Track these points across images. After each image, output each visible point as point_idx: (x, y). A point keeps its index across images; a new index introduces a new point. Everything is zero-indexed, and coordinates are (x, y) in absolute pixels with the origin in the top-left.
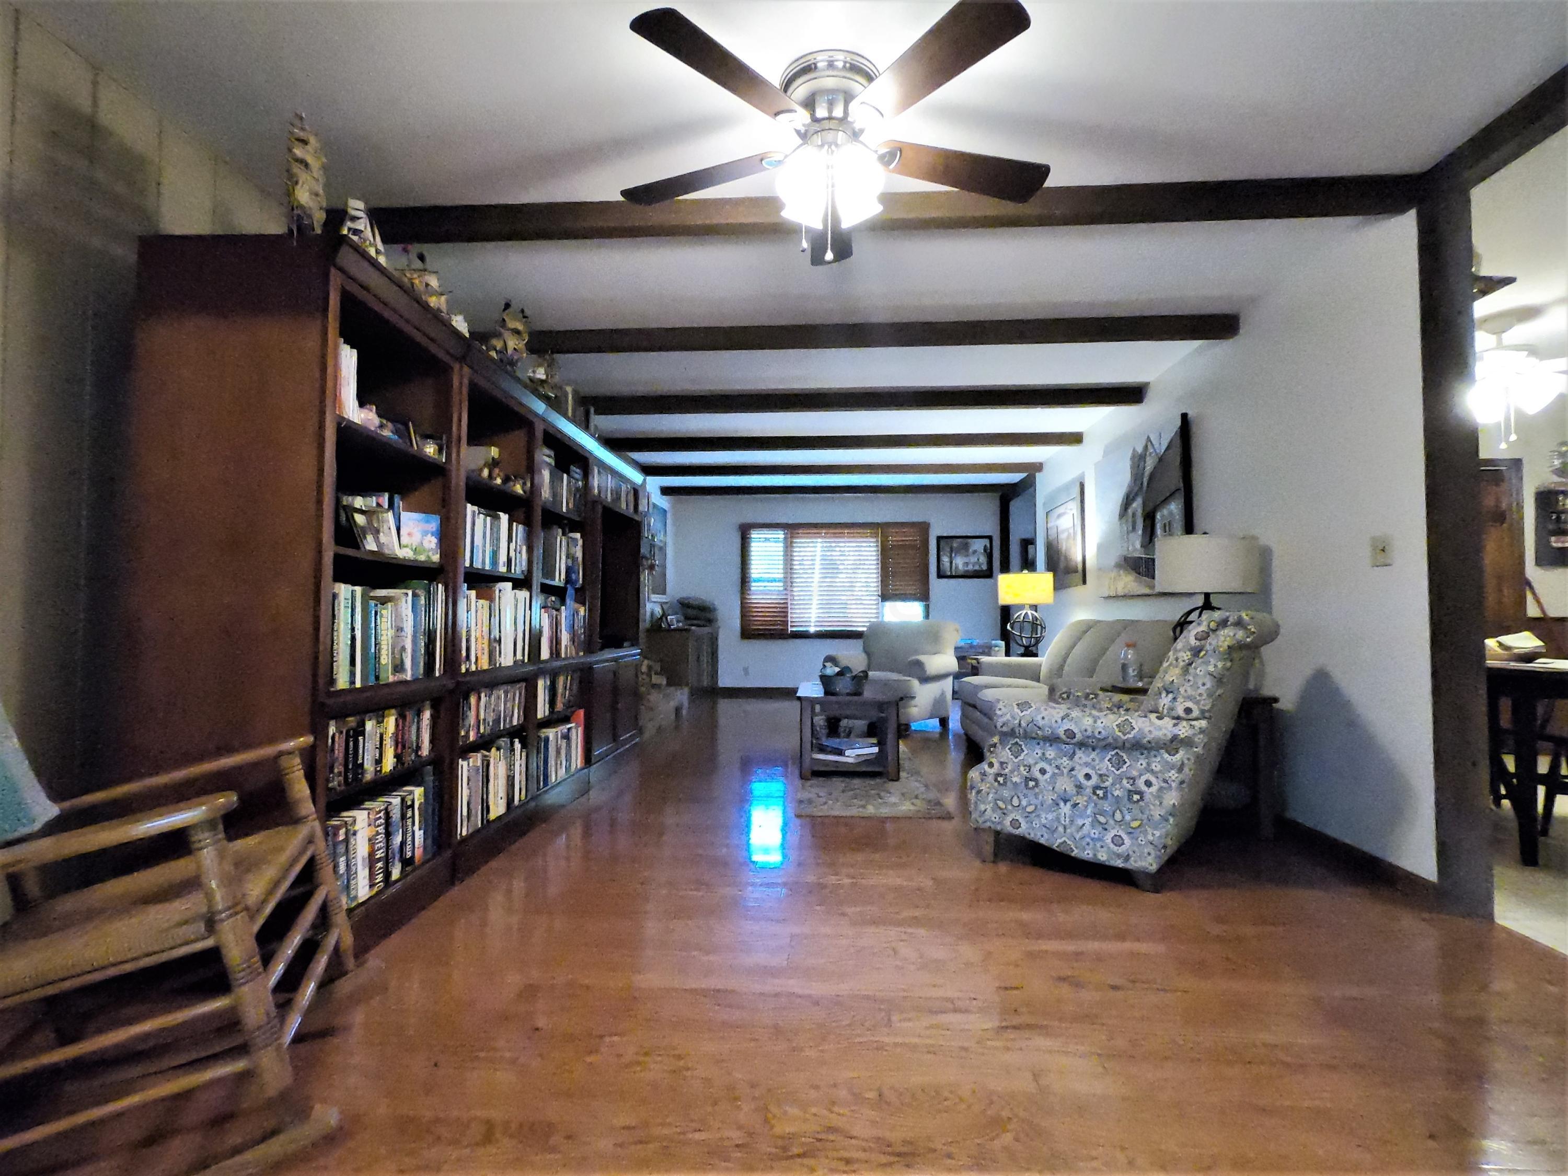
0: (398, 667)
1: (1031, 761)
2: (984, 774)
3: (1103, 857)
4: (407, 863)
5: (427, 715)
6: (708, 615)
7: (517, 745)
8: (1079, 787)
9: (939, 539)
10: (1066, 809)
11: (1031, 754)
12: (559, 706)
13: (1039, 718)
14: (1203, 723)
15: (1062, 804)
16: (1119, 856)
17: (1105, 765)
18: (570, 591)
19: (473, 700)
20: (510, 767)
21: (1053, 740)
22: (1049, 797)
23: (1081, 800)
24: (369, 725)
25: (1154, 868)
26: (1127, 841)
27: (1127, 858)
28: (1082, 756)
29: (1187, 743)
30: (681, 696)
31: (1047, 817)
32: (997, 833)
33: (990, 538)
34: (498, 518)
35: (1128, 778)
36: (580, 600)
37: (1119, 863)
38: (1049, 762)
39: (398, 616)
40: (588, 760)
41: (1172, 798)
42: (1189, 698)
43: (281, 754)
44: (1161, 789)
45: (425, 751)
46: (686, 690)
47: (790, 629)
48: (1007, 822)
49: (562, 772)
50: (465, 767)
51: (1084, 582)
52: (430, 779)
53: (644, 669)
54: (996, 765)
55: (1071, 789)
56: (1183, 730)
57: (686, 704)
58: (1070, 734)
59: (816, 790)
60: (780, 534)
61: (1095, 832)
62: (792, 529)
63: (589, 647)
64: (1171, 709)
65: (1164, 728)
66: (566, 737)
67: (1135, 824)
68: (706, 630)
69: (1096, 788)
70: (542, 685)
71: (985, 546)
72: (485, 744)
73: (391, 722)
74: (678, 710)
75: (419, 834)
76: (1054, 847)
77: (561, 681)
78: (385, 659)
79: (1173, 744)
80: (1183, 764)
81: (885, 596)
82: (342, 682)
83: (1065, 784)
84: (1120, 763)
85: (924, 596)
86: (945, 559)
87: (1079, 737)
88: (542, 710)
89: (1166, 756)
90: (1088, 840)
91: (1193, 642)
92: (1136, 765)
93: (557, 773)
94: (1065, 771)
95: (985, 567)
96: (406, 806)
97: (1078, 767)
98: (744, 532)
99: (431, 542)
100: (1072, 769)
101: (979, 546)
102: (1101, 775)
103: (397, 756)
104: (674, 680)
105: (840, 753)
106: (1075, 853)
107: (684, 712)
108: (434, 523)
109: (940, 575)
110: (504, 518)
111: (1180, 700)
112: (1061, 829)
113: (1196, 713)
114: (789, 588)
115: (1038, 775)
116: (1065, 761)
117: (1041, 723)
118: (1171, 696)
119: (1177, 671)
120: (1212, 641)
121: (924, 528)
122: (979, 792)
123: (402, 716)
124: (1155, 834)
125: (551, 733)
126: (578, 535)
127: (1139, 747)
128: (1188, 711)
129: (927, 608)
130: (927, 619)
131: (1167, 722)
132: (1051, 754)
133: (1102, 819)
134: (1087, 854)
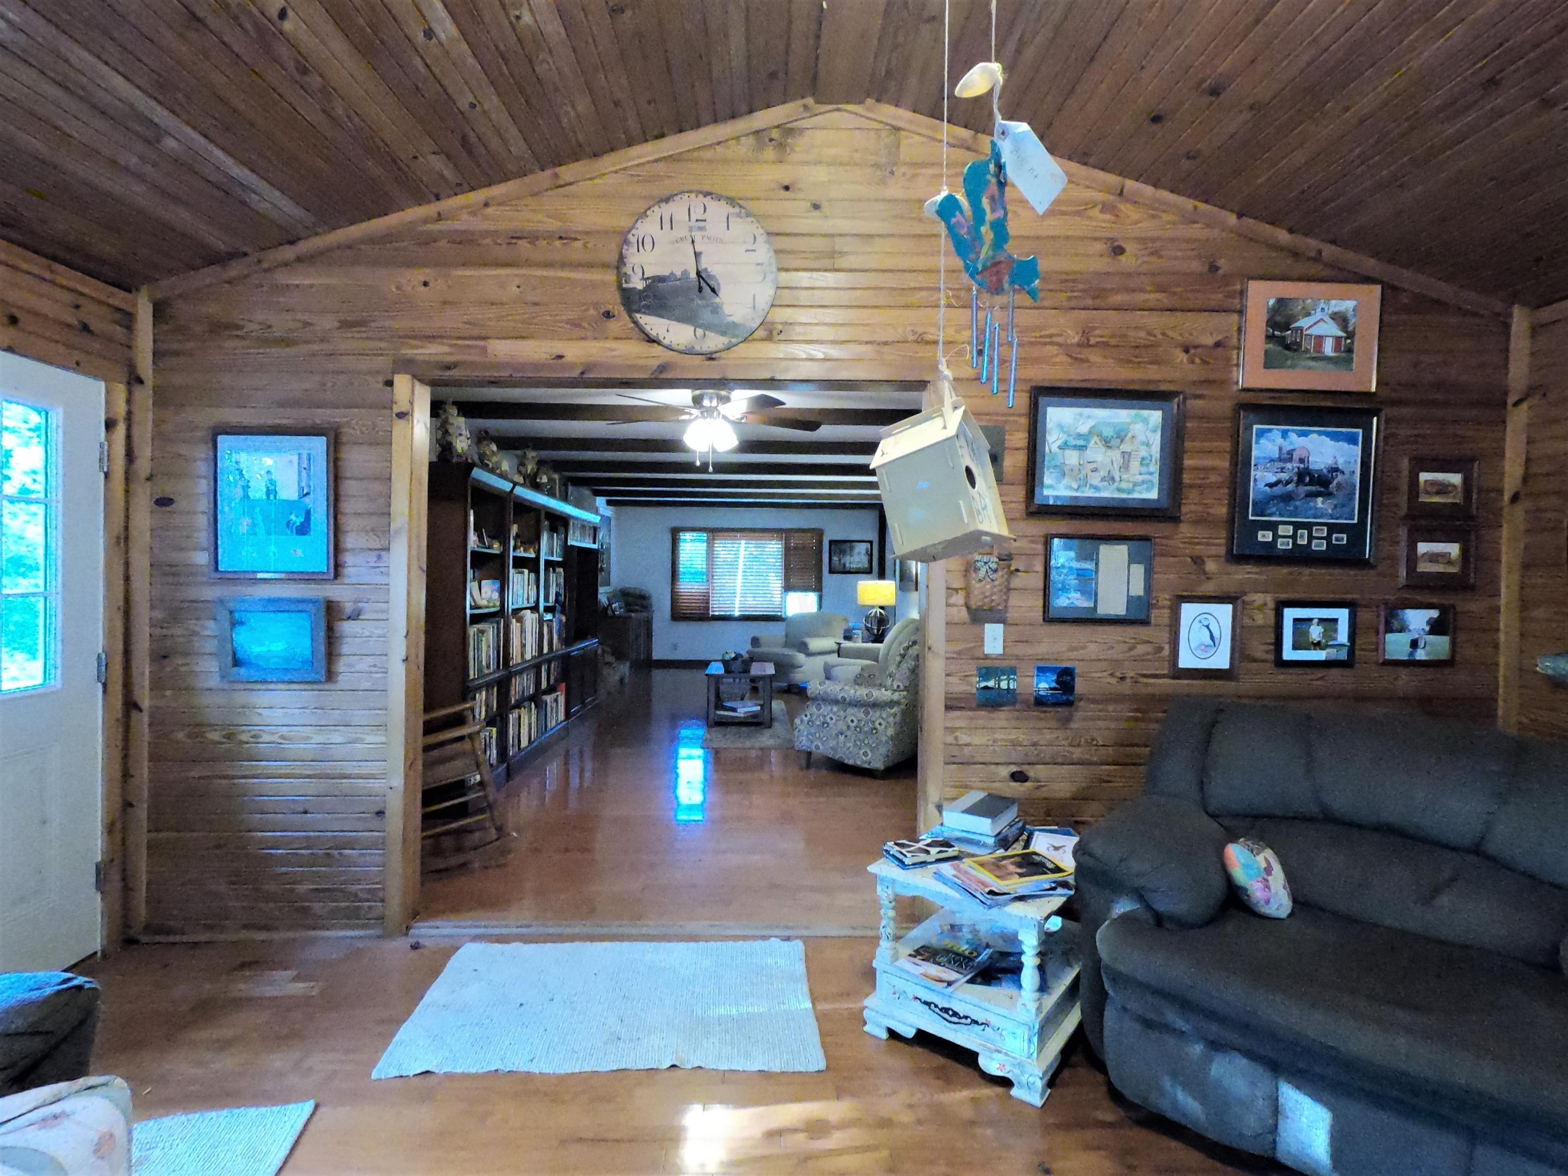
0: (488, 667)
1: (825, 713)
2: (802, 721)
3: (859, 763)
5: (495, 689)
6: (644, 602)
7: (533, 706)
8: (848, 727)
9: (831, 542)
10: (842, 738)
11: (825, 709)
12: (552, 681)
13: (829, 690)
14: (905, 693)
15: (840, 736)
16: (866, 762)
17: (861, 715)
18: (558, 607)
19: (513, 680)
20: (530, 718)
21: (836, 702)
22: (834, 732)
23: (849, 733)
24: (477, 695)
25: (882, 768)
26: (870, 754)
27: (870, 763)
28: (850, 711)
29: (898, 703)
30: (625, 668)
31: (832, 743)
32: (809, 754)
33: (871, 542)
34: (522, 573)
35: (871, 722)
36: (563, 612)
37: (866, 766)
38: (834, 714)
39: (488, 640)
40: (568, 715)
41: (891, 732)
42: (900, 680)
43: (463, 710)
44: (886, 727)
45: (495, 709)
46: (628, 664)
47: (711, 613)
48: (813, 747)
49: (554, 723)
50: (512, 717)
52: (498, 724)
53: (599, 651)
54: (809, 716)
55: (845, 728)
56: (896, 697)
57: (627, 674)
58: (844, 699)
59: (717, 733)
60: (704, 536)
61: (855, 750)
62: (714, 532)
63: (567, 641)
64: (892, 685)
65: (884, 695)
66: (556, 700)
67: (874, 745)
68: (644, 614)
69: (856, 727)
70: (544, 669)
71: (867, 549)
72: (518, 706)
73: (484, 693)
74: (622, 680)
75: (495, 752)
77: (553, 665)
78: (484, 663)
79: (892, 704)
81: (788, 587)
82: (472, 677)
83: (842, 726)
84: (867, 713)
85: (818, 588)
86: (835, 558)
87: (848, 700)
88: (544, 685)
89: (888, 710)
90: (852, 754)
92: (875, 715)
93: (552, 723)
94: (842, 718)
95: (866, 565)
96: (491, 738)
97: (848, 716)
98: (675, 532)
99: (496, 595)
100: (845, 717)
101: (862, 548)
102: (858, 720)
103: (486, 711)
104: (620, 655)
105: (734, 710)
106: (846, 761)
107: (626, 680)
108: (497, 585)
109: (832, 571)
110: (526, 571)
111: (895, 681)
112: (839, 749)
113: (902, 687)
114: (710, 580)
115: (829, 720)
116: (842, 713)
117: (830, 693)
118: (891, 679)
119: (895, 666)
120: (910, 651)
121: (819, 533)
122: (800, 731)
123: (487, 691)
124: (883, 750)
125: (548, 698)
126: (561, 570)
127: (875, 705)
128: (898, 686)
129: (820, 598)
130: (820, 606)
131: (889, 693)
132: (835, 709)
133: (858, 743)
134: (851, 762)
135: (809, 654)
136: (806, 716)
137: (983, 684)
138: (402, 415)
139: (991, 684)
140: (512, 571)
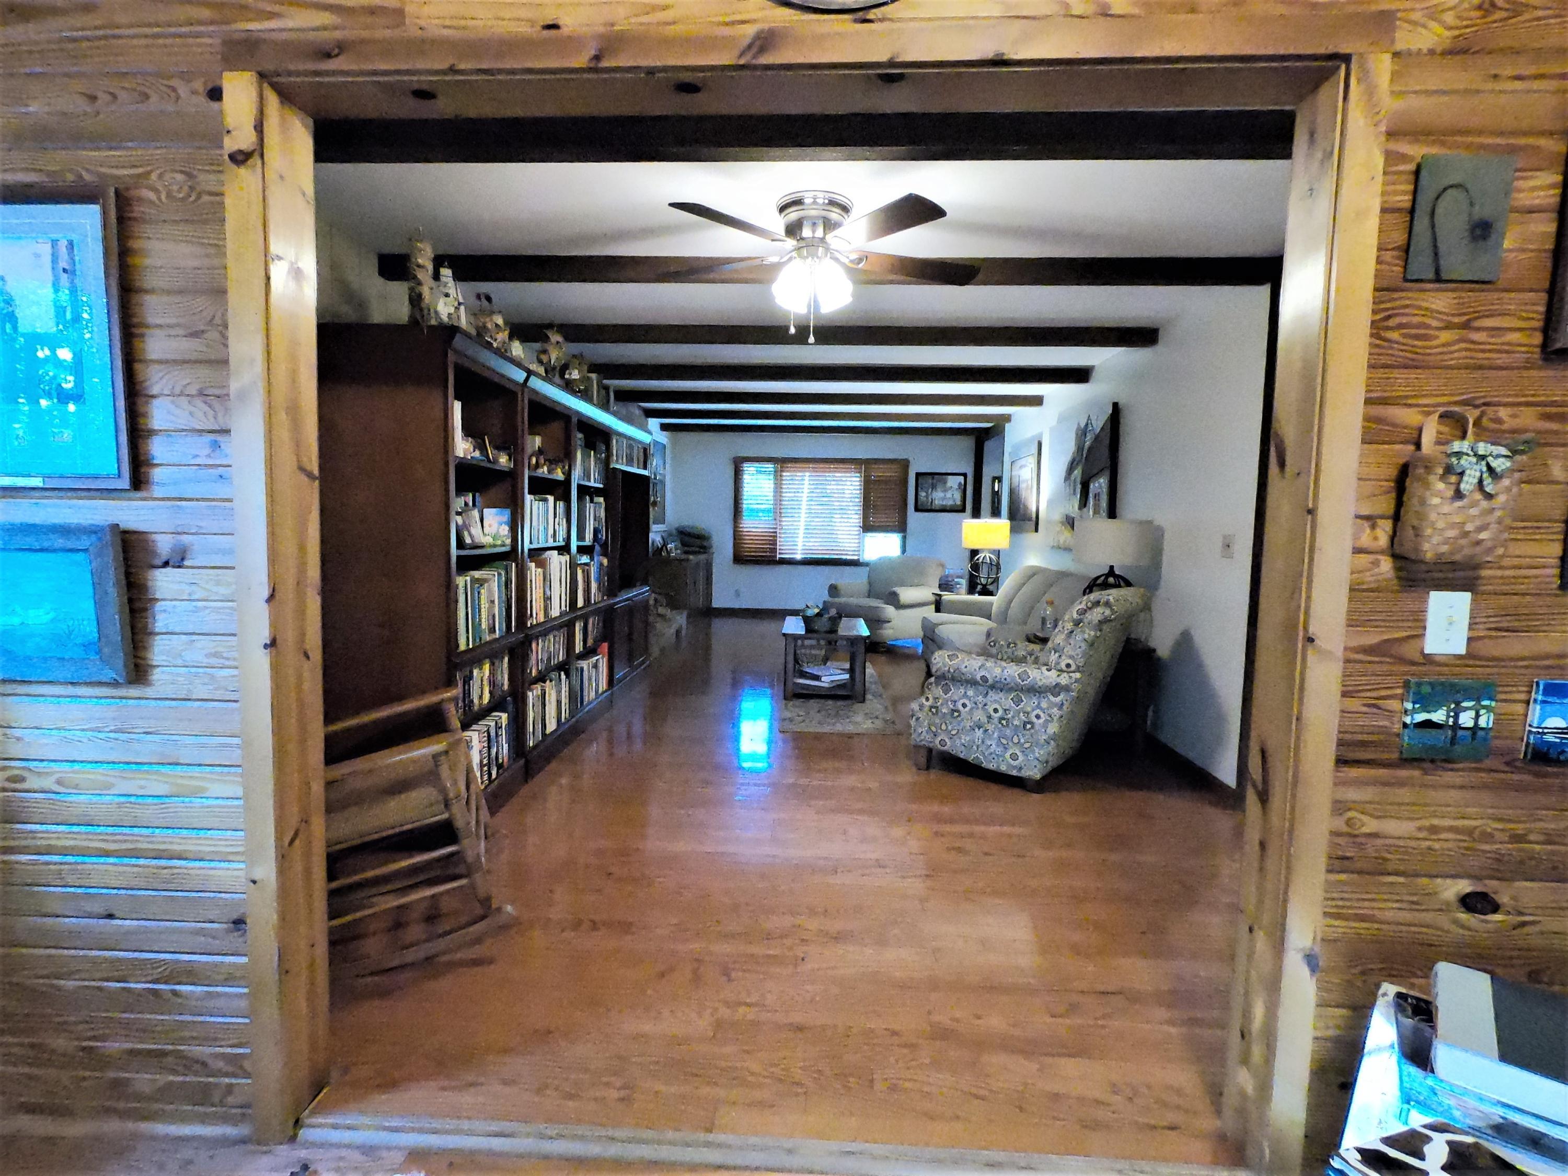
0: (492, 630)
1: (956, 698)
2: (921, 706)
3: (1003, 768)
4: (500, 766)
5: (506, 659)
6: (703, 543)
7: (563, 676)
8: (990, 717)
9: (918, 475)
10: (979, 733)
11: (956, 692)
12: (590, 642)
13: (963, 667)
14: (1078, 675)
15: (977, 730)
16: (1014, 767)
17: (1008, 703)
18: (597, 548)
19: (534, 645)
20: (559, 692)
21: (973, 683)
22: (969, 724)
23: (990, 727)
24: (475, 672)
25: (1038, 777)
26: (1021, 758)
27: (1021, 768)
28: (993, 695)
29: (1067, 689)
30: (680, 619)
31: (965, 739)
32: (930, 750)
33: (965, 475)
34: (546, 500)
35: (1024, 713)
36: (605, 554)
37: (1014, 773)
38: (969, 698)
39: (490, 591)
40: (611, 682)
41: (1053, 728)
42: (1071, 657)
43: (443, 700)
44: (1046, 721)
45: (506, 687)
46: (685, 614)
47: (778, 556)
48: (937, 742)
49: (593, 694)
50: (530, 696)
51: (1036, 530)
52: (510, 707)
53: (652, 602)
54: (931, 700)
55: (984, 719)
56: (1064, 680)
57: (684, 626)
58: (985, 679)
59: (796, 710)
60: (770, 467)
61: (999, 750)
62: (782, 463)
63: (611, 589)
64: (1057, 663)
65: (1049, 677)
66: (596, 666)
67: (1027, 745)
68: (702, 557)
69: (1001, 719)
70: (578, 627)
71: (960, 483)
72: (542, 678)
73: (487, 667)
74: (678, 632)
75: (506, 746)
76: (970, 760)
77: (591, 621)
78: (484, 625)
79: (1056, 689)
80: (1062, 704)
81: (867, 527)
82: (462, 647)
83: (979, 715)
84: (1018, 701)
85: (901, 527)
86: (922, 494)
87: (990, 681)
88: (579, 648)
89: (1051, 698)
90: (994, 756)
91: (1075, 616)
92: (1029, 703)
93: (590, 695)
94: (980, 706)
95: (959, 502)
96: (498, 727)
97: (989, 703)
98: (738, 465)
99: (505, 530)
100: (985, 705)
101: (954, 482)
102: (1005, 710)
103: (490, 692)
104: (674, 604)
105: (817, 678)
106: (984, 765)
107: (684, 632)
108: (506, 515)
109: (917, 509)
110: (551, 499)
111: (1063, 657)
112: (975, 747)
113: (1073, 668)
114: (778, 518)
115: (961, 708)
116: (980, 699)
117: (964, 670)
118: (1057, 655)
119: (1063, 636)
120: (1089, 616)
121: (904, 465)
122: (918, 719)
123: (492, 664)
124: (1039, 753)
125: (584, 664)
126: (601, 500)
127: (1035, 690)
128: (1068, 666)
129: (904, 538)
130: (904, 551)
131: (1053, 673)
132: (970, 693)
133: (1004, 741)
134: (991, 766)
135: (899, 606)
136: (927, 699)
137: (1420, 717)
138: (240, 158)
139: (1439, 716)
140: (528, 498)
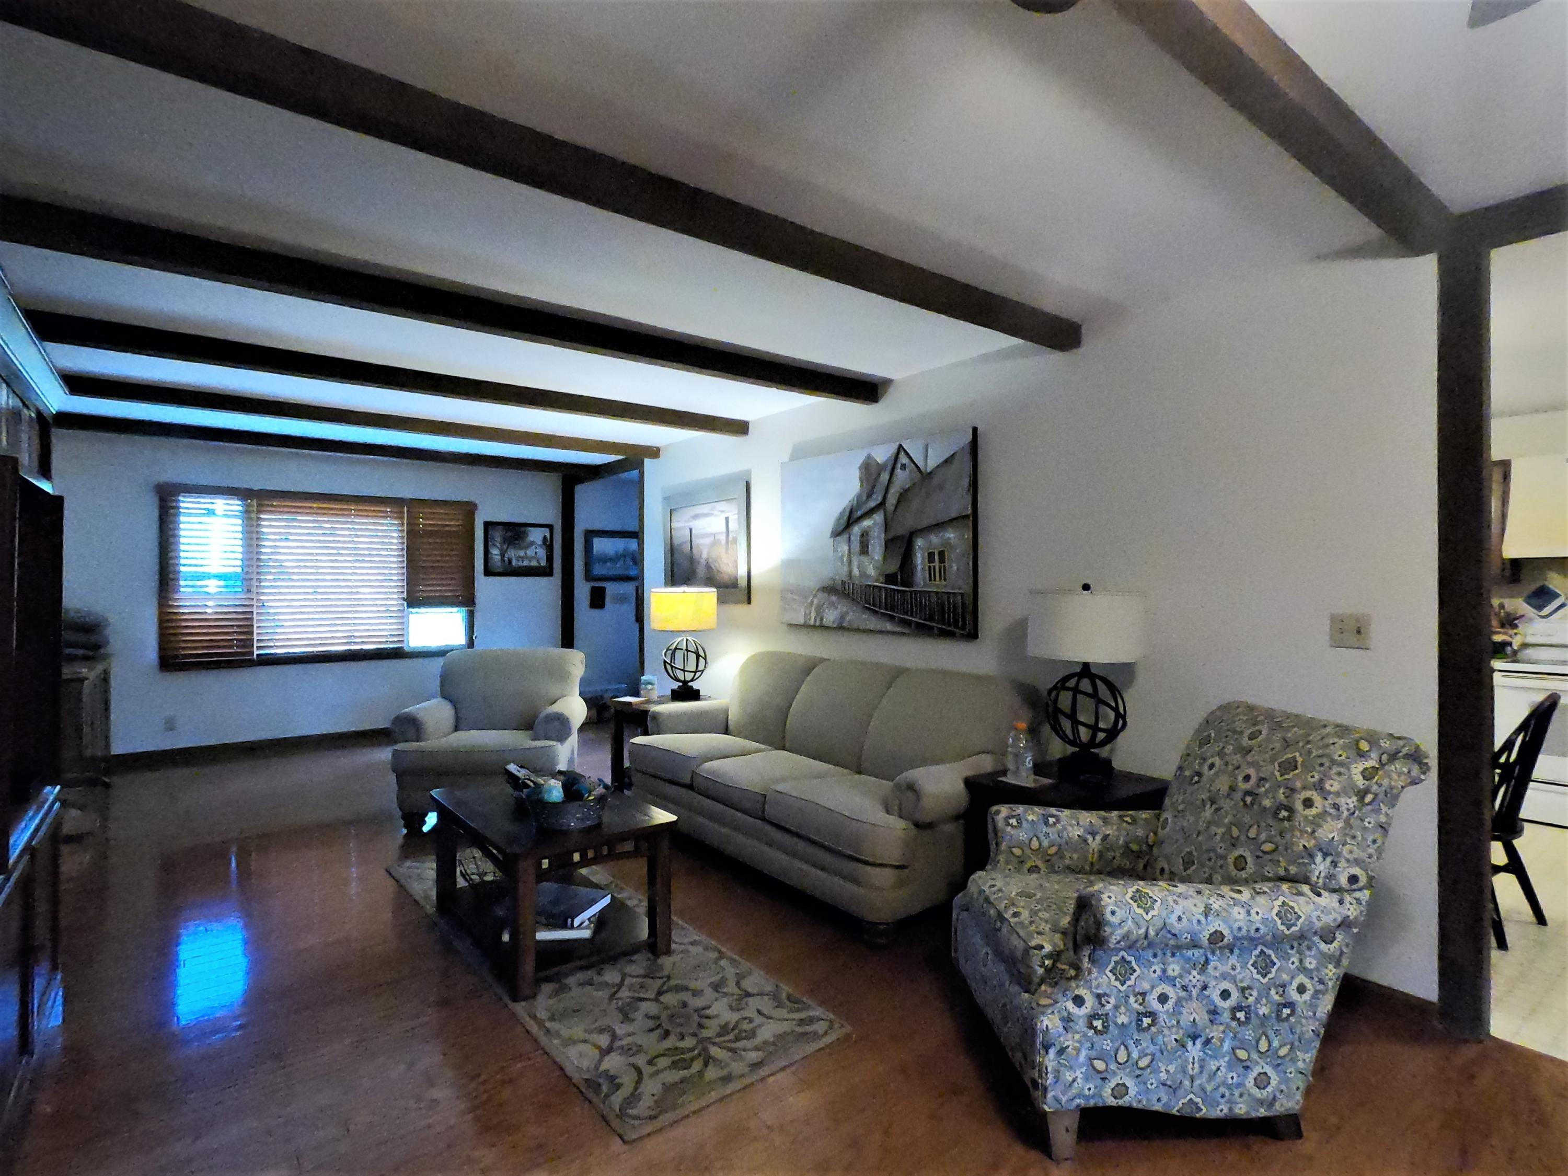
1: (1146, 986)
2: (1068, 1020)
3: (1241, 1110)
8: (1214, 1012)
9: (488, 525)
10: (1194, 1050)
11: (1145, 974)
13: (1173, 919)
14: (1367, 895)
15: (1190, 1044)
16: (1261, 1102)
17: (1250, 974)
21: (1181, 947)
22: (1170, 1038)
23: (1215, 1033)
26: (1274, 1078)
27: (1272, 1102)
28: (1221, 965)
29: (1346, 924)
31: (1167, 1070)
33: (550, 527)
35: (1276, 987)
37: (1262, 1112)
38: (1172, 981)
41: (1328, 1004)
42: (1357, 862)
44: (1314, 993)
47: (256, 652)
48: (1106, 1093)
51: (749, 601)
54: (1090, 1001)
55: (1202, 1018)
56: (1351, 908)
58: (1215, 936)
60: (235, 505)
61: (1232, 1077)
62: (257, 498)
64: (1330, 877)
67: (1284, 1051)
69: (1236, 1009)
71: (545, 538)
76: (1174, 1112)
79: (1332, 930)
80: (1342, 953)
81: (414, 600)
83: (1194, 1013)
84: (1264, 967)
85: (467, 599)
86: (494, 552)
87: (1228, 938)
89: (1323, 946)
90: (1222, 1090)
91: (1360, 782)
92: (1287, 966)
94: (1195, 992)
95: (543, 563)
97: (1212, 983)
98: (165, 499)
100: (1205, 987)
101: (536, 536)
102: (1243, 990)
106: (1205, 1112)
109: (488, 572)
111: (1342, 864)
112: (1187, 1083)
113: (1362, 881)
114: (254, 589)
115: (1156, 1005)
116: (1195, 977)
117: (1177, 927)
118: (1329, 859)
119: (1339, 824)
121: (469, 509)
122: (1061, 1051)
124: (1306, 1059)
127: (1296, 939)
128: (1353, 879)
129: (471, 617)
130: (471, 631)
131: (1328, 900)
132: (1174, 969)
133: (1242, 1054)
134: (1220, 1111)
136: (1079, 1001)
